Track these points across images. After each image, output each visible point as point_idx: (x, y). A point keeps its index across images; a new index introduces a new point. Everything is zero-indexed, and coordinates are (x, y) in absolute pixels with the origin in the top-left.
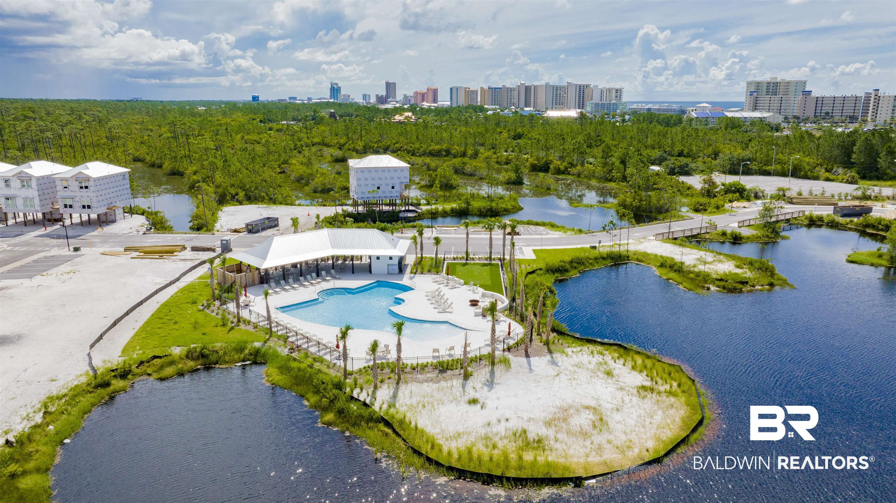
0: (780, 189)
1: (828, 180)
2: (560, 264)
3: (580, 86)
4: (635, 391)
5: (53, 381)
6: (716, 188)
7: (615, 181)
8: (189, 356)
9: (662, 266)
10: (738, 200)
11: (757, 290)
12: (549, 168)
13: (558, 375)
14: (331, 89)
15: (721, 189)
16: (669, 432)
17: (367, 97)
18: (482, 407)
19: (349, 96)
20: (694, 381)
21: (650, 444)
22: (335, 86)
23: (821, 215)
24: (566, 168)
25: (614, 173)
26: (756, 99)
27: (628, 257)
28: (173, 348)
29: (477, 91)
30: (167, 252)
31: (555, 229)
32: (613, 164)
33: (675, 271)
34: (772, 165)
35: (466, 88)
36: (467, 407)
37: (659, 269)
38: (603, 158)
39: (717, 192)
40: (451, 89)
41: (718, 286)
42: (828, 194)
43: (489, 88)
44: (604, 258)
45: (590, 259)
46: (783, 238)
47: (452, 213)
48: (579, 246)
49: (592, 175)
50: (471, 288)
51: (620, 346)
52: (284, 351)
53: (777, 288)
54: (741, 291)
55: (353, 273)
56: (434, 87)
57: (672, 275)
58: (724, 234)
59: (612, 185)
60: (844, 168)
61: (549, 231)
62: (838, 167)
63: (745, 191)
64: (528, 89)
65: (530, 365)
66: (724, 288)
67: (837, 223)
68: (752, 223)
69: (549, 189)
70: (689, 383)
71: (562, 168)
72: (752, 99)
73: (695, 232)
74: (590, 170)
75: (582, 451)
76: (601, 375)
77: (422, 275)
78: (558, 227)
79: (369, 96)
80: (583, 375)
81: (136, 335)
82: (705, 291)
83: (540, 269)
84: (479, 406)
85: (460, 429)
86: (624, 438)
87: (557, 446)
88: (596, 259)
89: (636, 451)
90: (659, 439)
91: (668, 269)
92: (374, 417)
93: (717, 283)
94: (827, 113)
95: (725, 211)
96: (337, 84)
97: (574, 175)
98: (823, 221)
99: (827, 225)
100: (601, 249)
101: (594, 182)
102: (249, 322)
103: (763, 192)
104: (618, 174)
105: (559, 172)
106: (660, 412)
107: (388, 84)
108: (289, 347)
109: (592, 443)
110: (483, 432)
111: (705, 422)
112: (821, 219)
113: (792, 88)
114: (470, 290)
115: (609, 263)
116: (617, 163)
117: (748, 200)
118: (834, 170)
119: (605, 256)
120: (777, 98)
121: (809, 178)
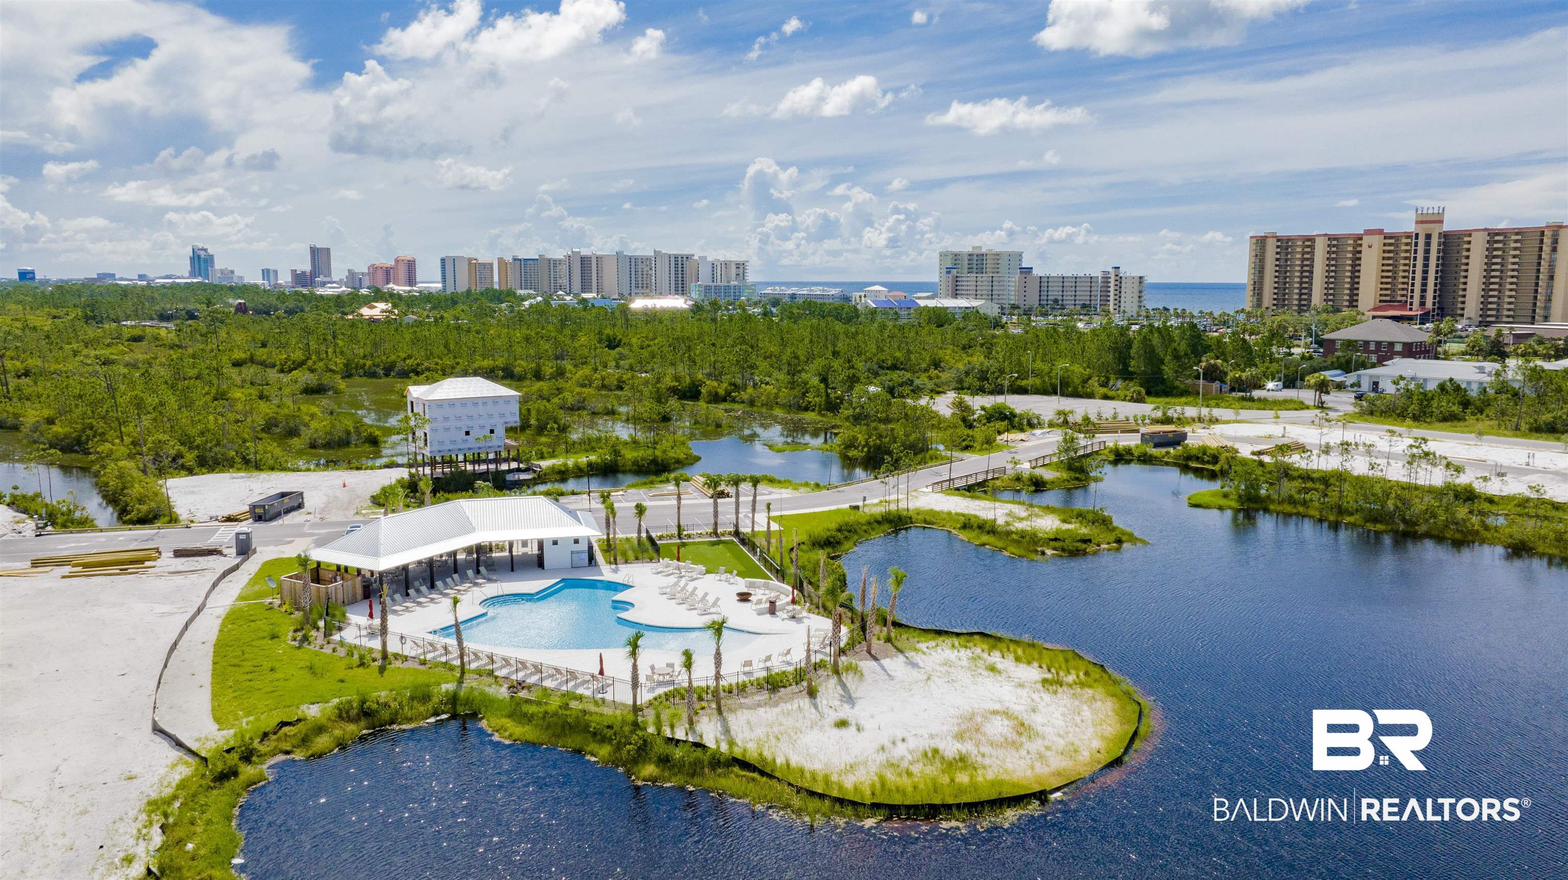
0: (1059, 413)
1: (1106, 397)
2: (829, 534)
3: (676, 258)
4: (1039, 686)
5: (130, 778)
6: (973, 414)
7: (813, 410)
8: (344, 715)
9: (965, 526)
10: (1008, 431)
11: (1104, 549)
12: (699, 393)
13: (929, 678)
14: (192, 259)
15: (981, 416)
16: (1109, 728)
17: (272, 274)
18: (859, 730)
19: (232, 272)
20: (1102, 666)
21: (1096, 744)
22: (202, 253)
23: (1129, 446)
24: (728, 393)
25: (810, 397)
26: (956, 280)
27: (911, 518)
28: (304, 707)
29: (491, 265)
30: (132, 562)
31: (775, 485)
32: (806, 383)
33: (988, 533)
34: (1027, 379)
35: (470, 260)
36: (837, 732)
37: (962, 531)
38: (789, 374)
39: (975, 420)
40: (443, 261)
41: (1054, 549)
42: (1121, 417)
43: (515, 260)
44: (879, 522)
45: (862, 525)
46: (1096, 480)
47: (592, 470)
48: (833, 508)
49: (771, 404)
50: (724, 577)
51: (982, 634)
52: (503, 692)
53: (1125, 545)
54: (1085, 553)
55: (512, 570)
56: (409, 258)
57: (985, 538)
58: (1018, 479)
59: (810, 416)
60: (1125, 379)
61: (771, 489)
62: (1117, 379)
63: (1015, 416)
64: (585, 261)
65: (886, 671)
66: (1063, 550)
67: (1151, 456)
68: (1047, 461)
69: (718, 426)
70: (1098, 670)
71: (721, 392)
72: (950, 280)
73: (980, 478)
74: (769, 394)
75: (1022, 762)
76: (985, 673)
77: (628, 565)
78: (780, 482)
79: (276, 272)
80: (964, 677)
81: (215, 696)
82: (1039, 557)
83: (803, 543)
84: (853, 729)
85: (849, 759)
86: (1062, 742)
87: (987, 762)
88: (869, 523)
89: (1086, 754)
90: (1103, 738)
91: (977, 531)
92: (722, 760)
93: (1052, 543)
94: (1056, 301)
95: (1000, 448)
96: (206, 250)
97: (743, 402)
98: (1132, 454)
99: (1139, 460)
100: (867, 510)
101: (779, 412)
102: (406, 659)
103: (1038, 418)
104: (817, 399)
105: (716, 398)
106: (1085, 708)
107: (314, 251)
108: (506, 686)
109: (1028, 752)
110: (881, 758)
111: (1146, 711)
112: (1129, 451)
113: (1003, 263)
114: (720, 580)
115: (887, 528)
116: (815, 381)
117: (1022, 430)
118: (1111, 383)
119: (880, 519)
120: (985, 278)
121: (1081, 396)
